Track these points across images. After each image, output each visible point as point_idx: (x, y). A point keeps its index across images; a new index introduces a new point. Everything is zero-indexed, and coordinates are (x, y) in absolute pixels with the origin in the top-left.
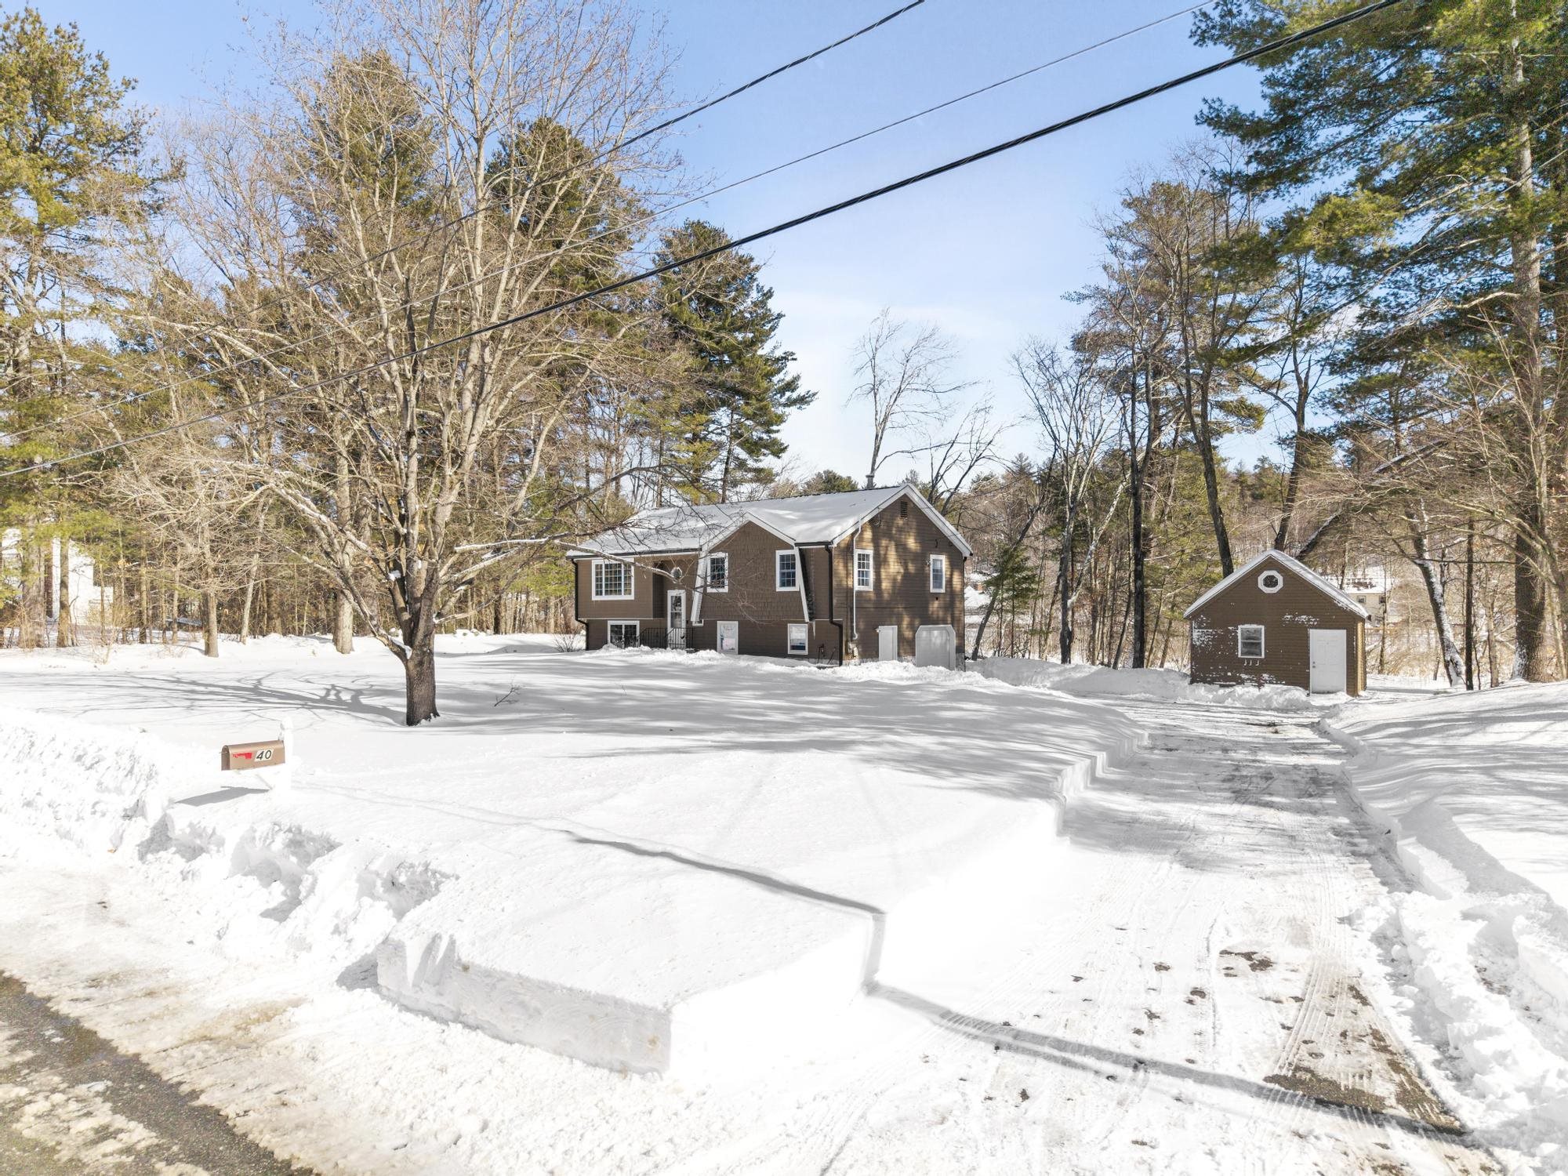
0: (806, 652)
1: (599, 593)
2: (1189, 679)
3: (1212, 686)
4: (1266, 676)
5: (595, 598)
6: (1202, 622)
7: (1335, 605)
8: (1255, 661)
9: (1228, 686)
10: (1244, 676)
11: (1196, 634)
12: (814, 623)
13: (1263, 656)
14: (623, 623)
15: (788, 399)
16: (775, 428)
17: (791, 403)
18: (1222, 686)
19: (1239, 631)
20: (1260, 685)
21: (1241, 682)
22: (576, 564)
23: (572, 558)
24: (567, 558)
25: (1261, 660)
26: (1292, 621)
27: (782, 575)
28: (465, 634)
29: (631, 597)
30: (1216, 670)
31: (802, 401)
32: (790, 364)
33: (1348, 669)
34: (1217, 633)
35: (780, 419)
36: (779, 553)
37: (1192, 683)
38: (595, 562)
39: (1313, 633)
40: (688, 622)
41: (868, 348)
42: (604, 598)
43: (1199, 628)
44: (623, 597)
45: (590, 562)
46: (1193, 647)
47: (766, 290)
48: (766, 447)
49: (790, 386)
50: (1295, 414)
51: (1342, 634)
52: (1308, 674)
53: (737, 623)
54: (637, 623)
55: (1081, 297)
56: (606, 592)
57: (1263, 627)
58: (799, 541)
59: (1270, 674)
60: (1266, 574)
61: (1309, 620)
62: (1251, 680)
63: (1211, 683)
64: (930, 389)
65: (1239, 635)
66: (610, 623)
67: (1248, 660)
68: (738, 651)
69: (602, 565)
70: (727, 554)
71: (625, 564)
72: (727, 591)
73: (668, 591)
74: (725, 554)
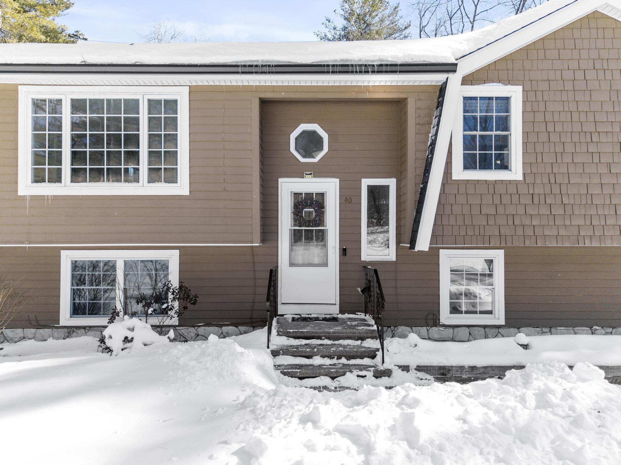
5: (28, 188)
14: (120, 255)
29: (180, 189)
38: (30, 93)
40: (348, 251)
42: (67, 188)
44: (142, 188)
53: (500, 253)
54: (171, 255)
66: (71, 256)
68: (506, 319)
69: (59, 101)
70: (520, 88)
71: (153, 105)
72: (520, 177)
73: (280, 180)
74: (510, 88)
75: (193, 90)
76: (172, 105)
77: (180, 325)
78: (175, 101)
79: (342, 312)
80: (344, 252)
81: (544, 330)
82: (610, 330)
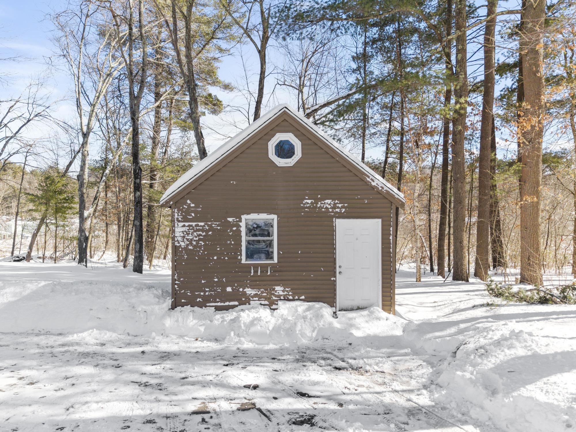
2: (169, 301)
3: (204, 310)
4: (279, 289)
6: (188, 212)
7: (367, 184)
8: (264, 267)
9: (227, 308)
10: (249, 291)
11: (179, 230)
13: (276, 260)
18: (218, 309)
19: (243, 224)
20: (272, 305)
21: (245, 301)
25: (273, 266)
26: (313, 207)
30: (210, 285)
33: (383, 274)
34: (211, 228)
37: (174, 307)
39: (340, 224)
43: (185, 220)
46: (175, 249)
50: (259, 52)
51: (376, 224)
52: (334, 283)
57: (275, 217)
59: (284, 286)
60: (280, 137)
61: (335, 207)
62: (260, 297)
63: (201, 305)
65: (243, 230)
67: (256, 266)
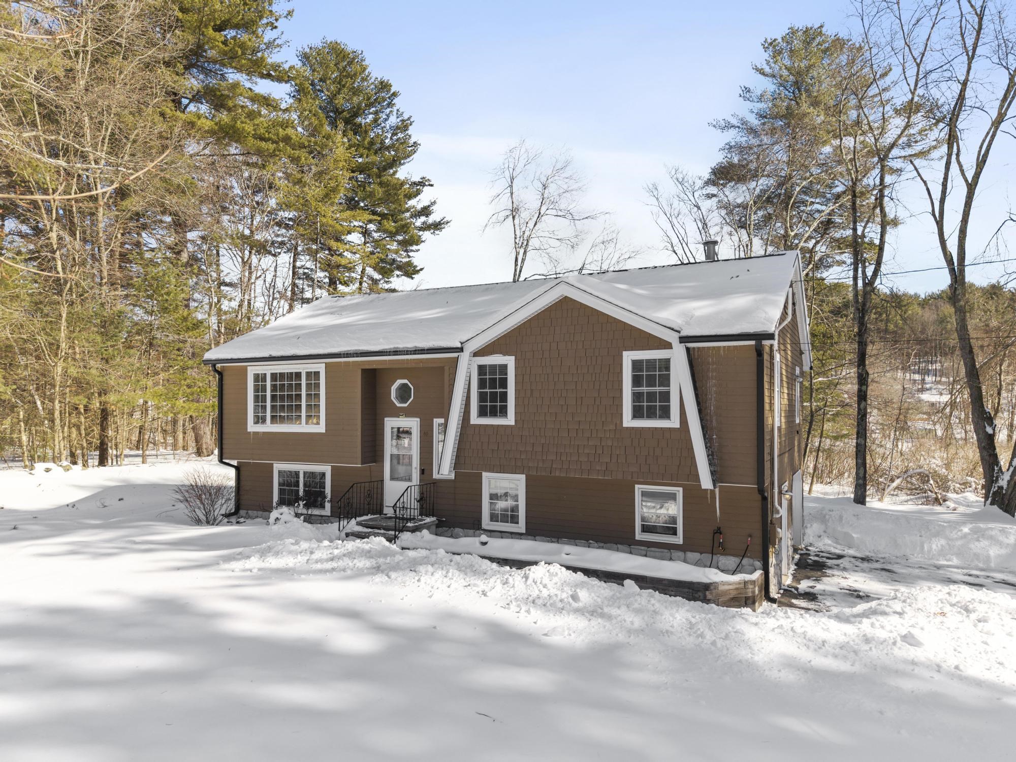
0: (679, 539)
1: (260, 420)
5: (252, 427)
12: (717, 490)
14: (302, 468)
15: (424, 223)
16: (414, 247)
17: (426, 227)
22: (220, 374)
23: (213, 363)
24: (206, 362)
27: (637, 397)
28: (48, 470)
29: (321, 428)
31: (437, 226)
32: (426, 189)
35: (418, 241)
36: (629, 357)
38: (253, 370)
40: (425, 471)
41: (507, 174)
42: (269, 427)
44: (302, 427)
45: (245, 370)
47: (406, 117)
48: (399, 268)
49: (426, 211)
53: (523, 477)
54: (327, 469)
55: (728, 126)
56: (273, 418)
58: (685, 333)
64: (567, 215)
66: (279, 467)
68: (526, 529)
69: (265, 374)
70: (513, 358)
71: (308, 374)
72: (513, 423)
73: (386, 419)
74: (507, 358)
75: (327, 366)
76: (317, 374)
77: (331, 516)
78: (319, 372)
79: (421, 514)
80: (422, 472)
81: (553, 540)
82: (602, 544)
